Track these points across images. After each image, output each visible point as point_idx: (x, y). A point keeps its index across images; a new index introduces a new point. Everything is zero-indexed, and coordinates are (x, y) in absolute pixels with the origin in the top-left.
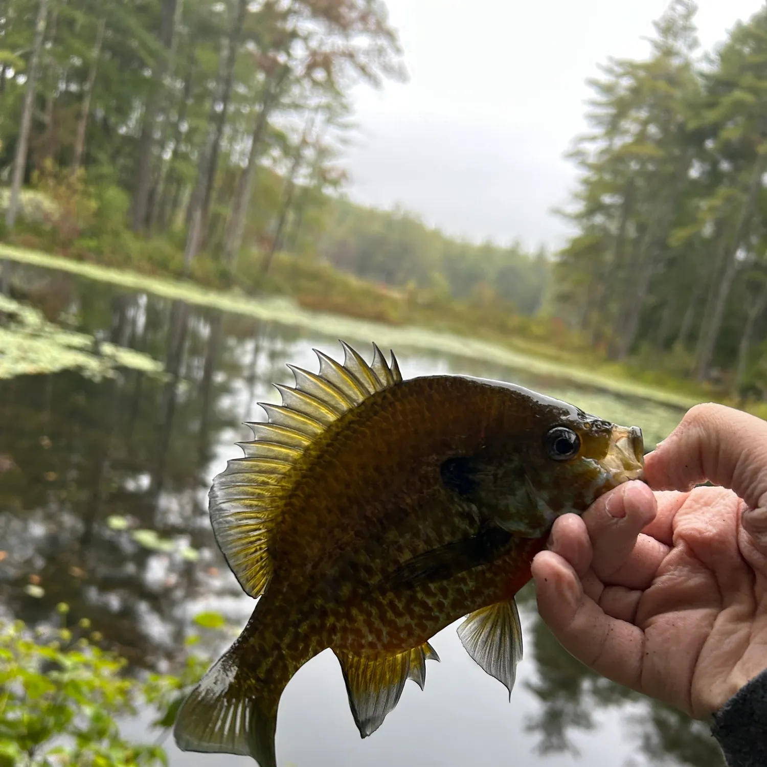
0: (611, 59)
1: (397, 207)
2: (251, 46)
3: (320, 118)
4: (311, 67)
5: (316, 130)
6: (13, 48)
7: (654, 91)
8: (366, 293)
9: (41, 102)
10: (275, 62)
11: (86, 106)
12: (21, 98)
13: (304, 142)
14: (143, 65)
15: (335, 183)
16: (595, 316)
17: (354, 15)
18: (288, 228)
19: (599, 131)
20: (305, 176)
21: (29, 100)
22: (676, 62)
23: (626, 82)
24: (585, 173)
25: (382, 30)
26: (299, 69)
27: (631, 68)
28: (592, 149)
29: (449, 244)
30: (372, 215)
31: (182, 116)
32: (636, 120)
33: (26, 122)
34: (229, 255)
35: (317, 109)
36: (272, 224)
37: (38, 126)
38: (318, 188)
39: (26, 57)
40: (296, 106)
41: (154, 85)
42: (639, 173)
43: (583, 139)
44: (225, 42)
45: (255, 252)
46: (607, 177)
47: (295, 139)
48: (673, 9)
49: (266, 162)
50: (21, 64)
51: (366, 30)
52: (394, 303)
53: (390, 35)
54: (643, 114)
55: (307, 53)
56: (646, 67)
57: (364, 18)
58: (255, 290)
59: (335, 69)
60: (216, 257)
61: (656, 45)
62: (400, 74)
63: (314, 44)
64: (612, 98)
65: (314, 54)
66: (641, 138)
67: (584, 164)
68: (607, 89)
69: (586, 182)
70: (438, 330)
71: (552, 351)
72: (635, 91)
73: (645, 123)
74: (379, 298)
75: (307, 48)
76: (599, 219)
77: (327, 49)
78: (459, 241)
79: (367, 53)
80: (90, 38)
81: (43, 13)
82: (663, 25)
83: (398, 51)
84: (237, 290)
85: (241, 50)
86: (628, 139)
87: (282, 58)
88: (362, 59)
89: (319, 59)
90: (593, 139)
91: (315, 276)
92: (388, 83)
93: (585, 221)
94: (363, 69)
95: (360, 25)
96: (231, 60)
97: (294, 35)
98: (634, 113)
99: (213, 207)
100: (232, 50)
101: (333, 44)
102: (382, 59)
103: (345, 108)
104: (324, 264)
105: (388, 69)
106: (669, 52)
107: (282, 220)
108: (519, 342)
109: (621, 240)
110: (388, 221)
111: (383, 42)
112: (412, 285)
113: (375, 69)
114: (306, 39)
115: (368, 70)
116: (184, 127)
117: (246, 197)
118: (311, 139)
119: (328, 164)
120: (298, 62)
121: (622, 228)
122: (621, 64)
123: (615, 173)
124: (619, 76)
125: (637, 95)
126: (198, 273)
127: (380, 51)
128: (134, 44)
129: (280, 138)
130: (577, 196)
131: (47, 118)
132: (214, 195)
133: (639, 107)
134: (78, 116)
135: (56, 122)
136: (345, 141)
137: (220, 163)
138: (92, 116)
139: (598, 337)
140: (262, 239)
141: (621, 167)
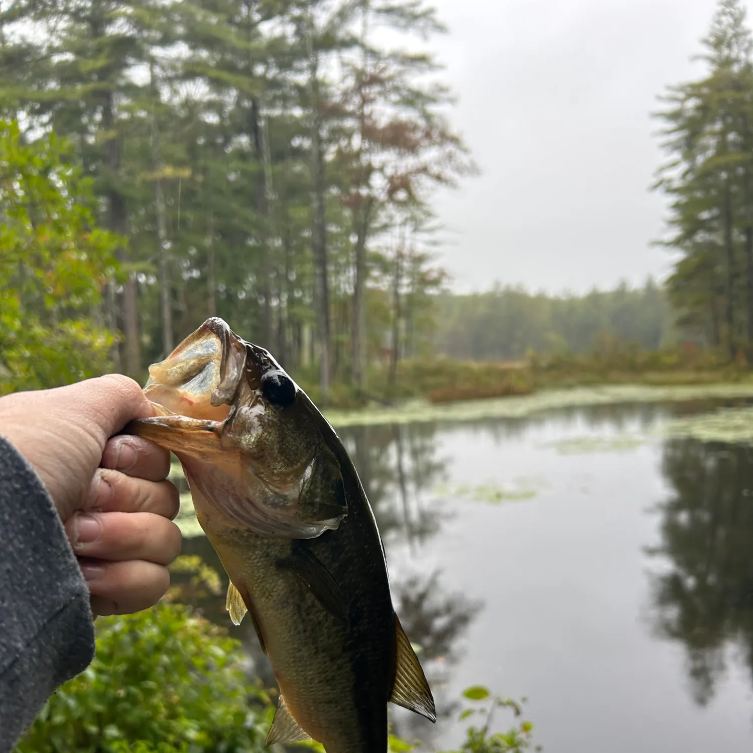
0: (669, 88)
1: (497, 284)
2: (334, 191)
3: (408, 230)
4: (392, 192)
5: (408, 243)
6: (143, 258)
7: (722, 102)
8: (489, 373)
9: (174, 293)
10: (358, 196)
11: (211, 284)
12: (159, 296)
13: (400, 255)
14: (246, 235)
15: (435, 282)
16: (724, 330)
17: (418, 135)
18: (403, 335)
19: (676, 156)
20: (408, 285)
21: (166, 295)
22: (736, 69)
23: (691, 104)
24: (673, 199)
25: (446, 138)
26: (382, 196)
27: (694, 90)
28: (675, 175)
29: (556, 304)
30: (474, 300)
31: (289, 268)
32: (713, 134)
33: (167, 315)
34: (359, 376)
35: (404, 224)
36: (388, 336)
37: (176, 314)
38: (421, 292)
39: (156, 262)
40: (385, 227)
41: (261, 251)
42: (729, 181)
43: (662, 169)
44: (313, 196)
45: (379, 365)
46: (699, 194)
47: (390, 255)
48: (719, 22)
49: (370, 284)
50: (153, 269)
51: (433, 144)
52: (519, 374)
53: (455, 140)
54: (718, 126)
55: (386, 181)
56: (707, 83)
57: (428, 135)
58: (388, 400)
59: (414, 186)
60: (347, 381)
61: (713, 61)
62: (473, 170)
63: (389, 171)
64: (681, 122)
65: (391, 179)
66: (722, 148)
67: (671, 191)
68: (674, 116)
69: (677, 206)
70: (569, 387)
71: (691, 376)
72: (703, 109)
73: (723, 133)
74: (504, 373)
75: (385, 177)
76: (701, 237)
77: (402, 171)
78: (564, 298)
79: (438, 163)
80: (203, 230)
81: (162, 222)
82: (712, 40)
83: (466, 151)
84: (373, 404)
85: (327, 196)
86: (710, 153)
87: (364, 192)
88: (435, 169)
89: (397, 182)
90: (674, 164)
91: (439, 371)
92: (463, 181)
93: (688, 243)
94: (438, 178)
95: (425, 142)
96: (322, 209)
97: (369, 170)
98: (708, 128)
99: (334, 337)
100: (321, 199)
101: (407, 167)
102: (453, 163)
103: (429, 214)
104: (441, 357)
105: (460, 170)
106: (727, 62)
107: (396, 331)
108: (652, 376)
109: (729, 248)
110: (492, 300)
111: (450, 148)
112: (530, 352)
113: (449, 173)
114: (381, 170)
115: (443, 176)
116: (293, 277)
117: (362, 320)
118: (406, 251)
119: (424, 267)
120: (380, 191)
121: (728, 237)
122: (682, 89)
123: (707, 189)
124: (683, 101)
125: (705, 112)
126: (336, 399)
127: (450, 157)
128: (236, 222)
129: (379, 259)
130: (672, 223)
131: (182, 307)
132: (333, 326)
133: (713, 121)
134: (206, 296)
135: (190, 307)
136: (435, 243)
137: (332, 297)
138: (217, 292)
139: (734, 350)
140: (382, 353)
141: (710, 180)
